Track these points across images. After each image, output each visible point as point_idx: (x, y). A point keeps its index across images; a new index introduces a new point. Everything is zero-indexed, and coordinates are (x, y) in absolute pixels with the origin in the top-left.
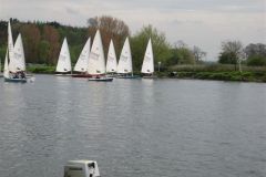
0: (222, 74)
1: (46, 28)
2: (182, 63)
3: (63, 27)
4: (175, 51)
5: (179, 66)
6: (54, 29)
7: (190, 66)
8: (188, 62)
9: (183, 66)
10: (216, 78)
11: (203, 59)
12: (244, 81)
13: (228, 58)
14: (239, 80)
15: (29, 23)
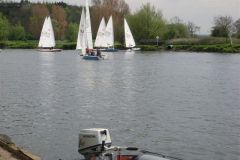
0: (215, 46)
1: (54, 8)
2: (178, 37)
3: (70, 7)
4: (172, 26)
5: (175, 40)
6: (61, 9)
7: (186, 40)
8: (184, 36)
9: (179, 40)
10: (209, 50)
11: (197, 33)
12: (234, 52)
13: (219, 32)
14: (230, 52)
15: (39, 4)
